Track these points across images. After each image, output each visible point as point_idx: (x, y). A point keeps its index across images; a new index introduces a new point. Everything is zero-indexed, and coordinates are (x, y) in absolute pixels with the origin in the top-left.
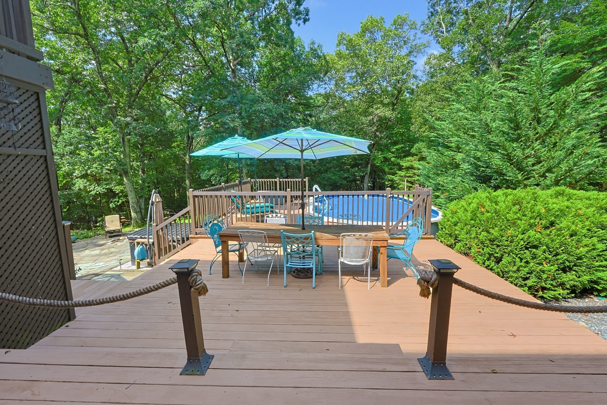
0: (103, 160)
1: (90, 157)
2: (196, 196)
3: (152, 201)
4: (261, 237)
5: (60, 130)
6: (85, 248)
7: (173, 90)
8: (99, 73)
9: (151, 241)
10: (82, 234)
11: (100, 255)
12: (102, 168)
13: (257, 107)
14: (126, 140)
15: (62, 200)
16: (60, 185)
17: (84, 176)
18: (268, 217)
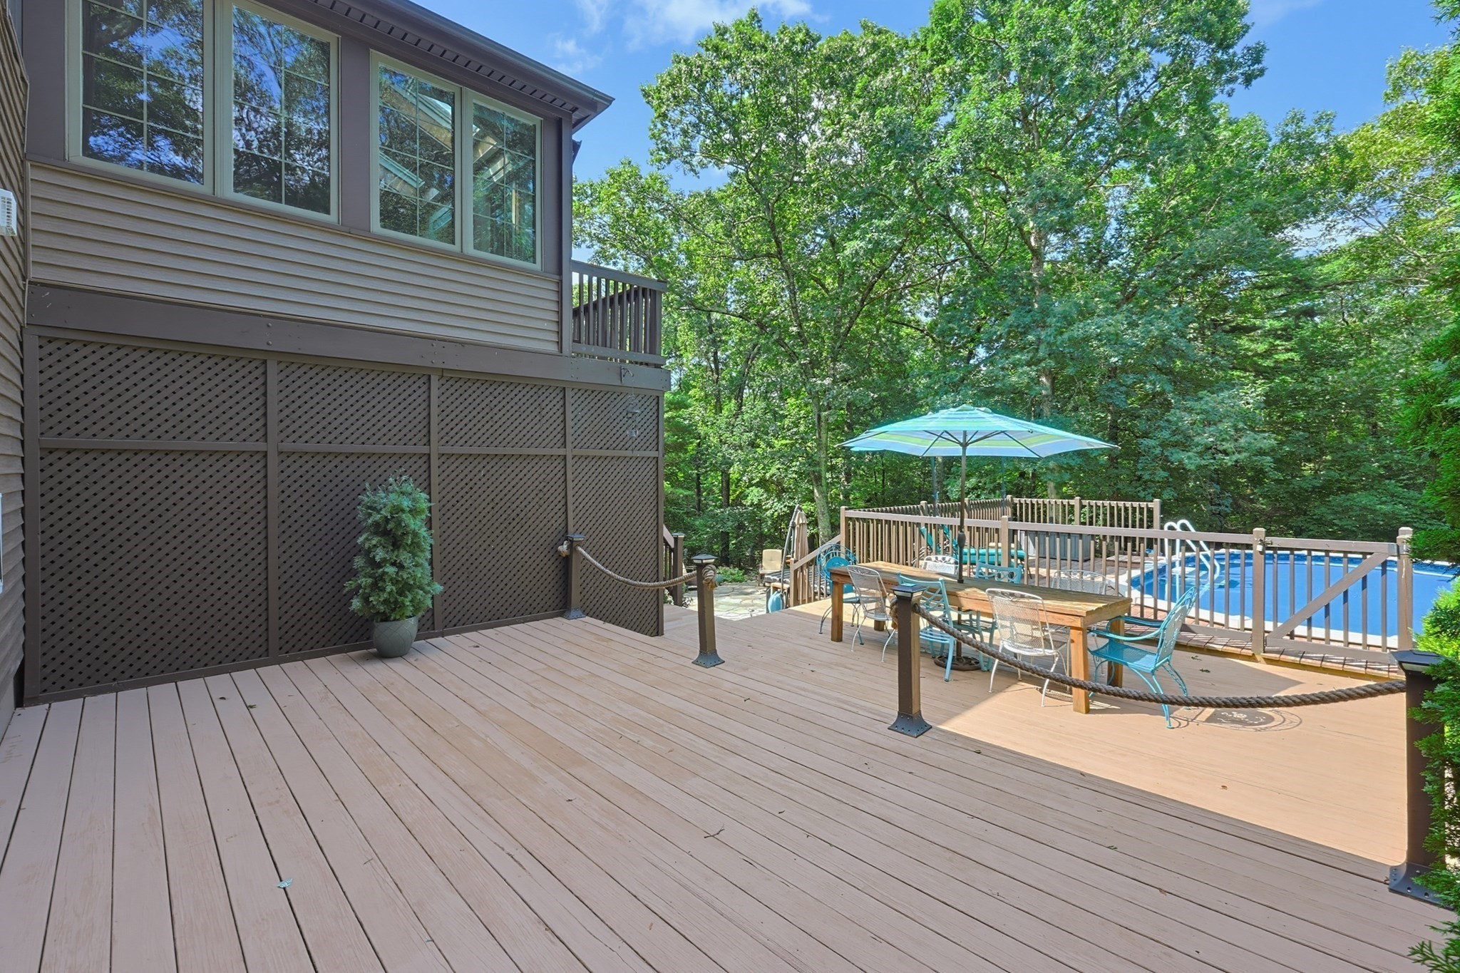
0: (786, 457)
1: (769, 450)
2: (850, 519)
3: (794, 523)
4: (873, 580)
5: (740, 406)
6: (727, 594)
7: (925, 309)
8: (793, 308)
9: (786, 586)
10: (732, 574)
11: (739, 605)
12: (786, 470)
13: (1077, 331)
14: (823, 419)
15: (730, 523)
16: (731, 498)
17: (763, 483)
18: (929, 559)
